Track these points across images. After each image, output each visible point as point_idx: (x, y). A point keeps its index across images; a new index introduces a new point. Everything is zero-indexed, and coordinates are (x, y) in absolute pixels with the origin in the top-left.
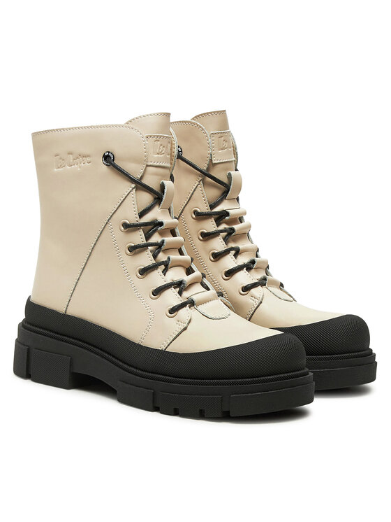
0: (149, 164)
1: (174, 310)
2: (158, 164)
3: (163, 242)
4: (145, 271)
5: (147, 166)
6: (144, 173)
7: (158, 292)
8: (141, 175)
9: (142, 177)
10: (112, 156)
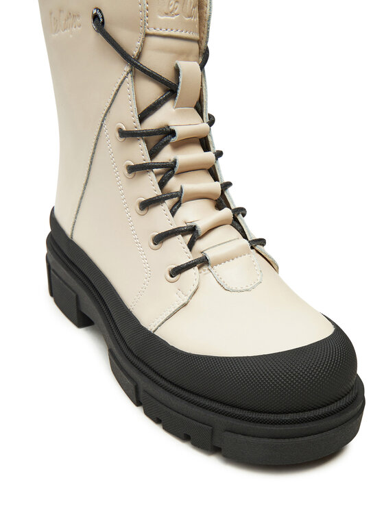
0: (152, 31)
1: (177, 271)
2: (166, 33)
3: (175, 162)
4: (146, 205)
5: (147, 35)
6: (142, 46)
7: (160, 239)
8: (137, 50)
9: (140, 55)
10: (100, 16)
